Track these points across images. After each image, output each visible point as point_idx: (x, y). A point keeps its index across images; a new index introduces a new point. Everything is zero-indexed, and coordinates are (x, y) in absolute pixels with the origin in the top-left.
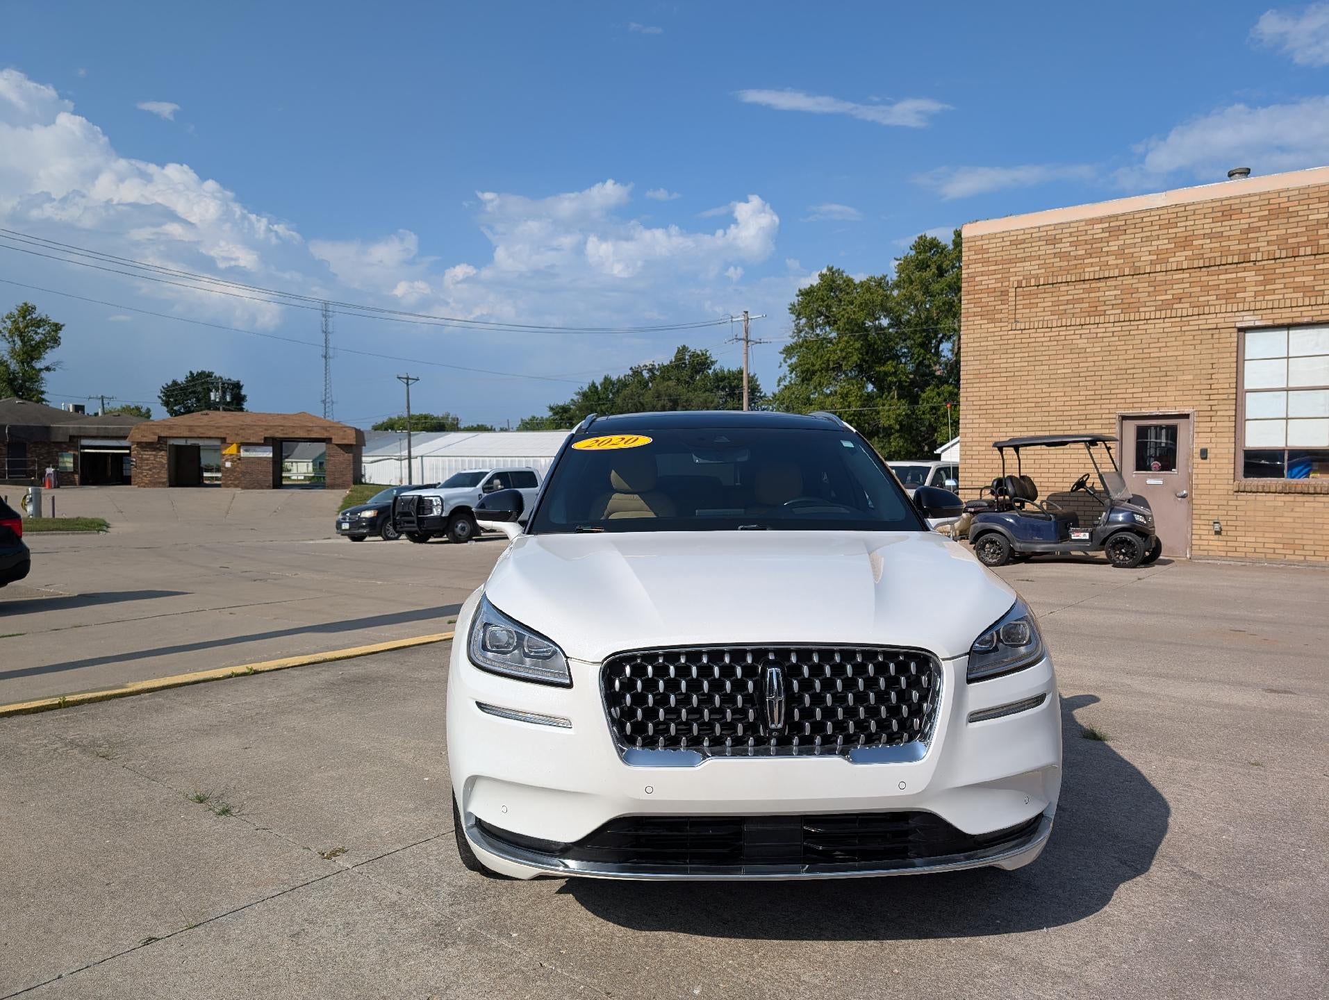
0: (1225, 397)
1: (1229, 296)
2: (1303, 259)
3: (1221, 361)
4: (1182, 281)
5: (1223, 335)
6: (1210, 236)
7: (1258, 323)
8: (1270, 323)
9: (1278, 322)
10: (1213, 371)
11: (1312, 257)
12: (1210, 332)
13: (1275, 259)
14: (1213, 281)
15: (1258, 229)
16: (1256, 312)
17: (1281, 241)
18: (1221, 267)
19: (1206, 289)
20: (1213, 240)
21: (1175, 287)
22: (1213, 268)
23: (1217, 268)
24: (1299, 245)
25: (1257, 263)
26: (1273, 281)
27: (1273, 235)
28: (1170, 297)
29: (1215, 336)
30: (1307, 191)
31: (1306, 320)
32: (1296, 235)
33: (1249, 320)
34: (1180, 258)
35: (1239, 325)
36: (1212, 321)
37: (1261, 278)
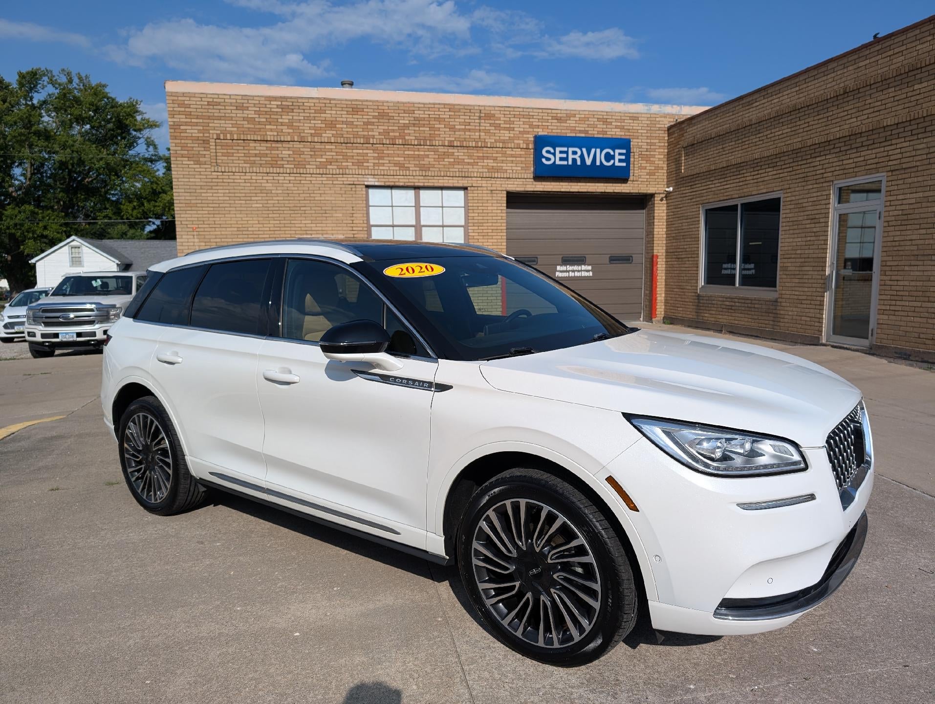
1: (359, 164)
2: (398, 146)
3: (358, 205)
4: (331, 150)
5: (358, 189)
6: (346, 123)
7: (377, 184)
8: (383, 184)
9: (386, 184)
10: (353, 212)
11: (402, 146)
12: (350, 186)
13: (383, 144)
14: (349, 152)
15: (373, 124)
16: (375, 176)
17: (386, 133)
18: (354, 145)
19: (346, 158)
20: (348, 126)
21: (327, 153)
22: (349, 145)
23: (351, 145)
24: (395, 138)
25: (374, 145)
26: (383, 158)
27: (381, 128)
28: (325, 160)
29: (354, 189)
30: (398, 105)
31: (402, 184)
32: (393, 131)
33: (371, 181)
34: (328, 135)
35: (366, 183)
36: (351, 179)
37: (376, 155)
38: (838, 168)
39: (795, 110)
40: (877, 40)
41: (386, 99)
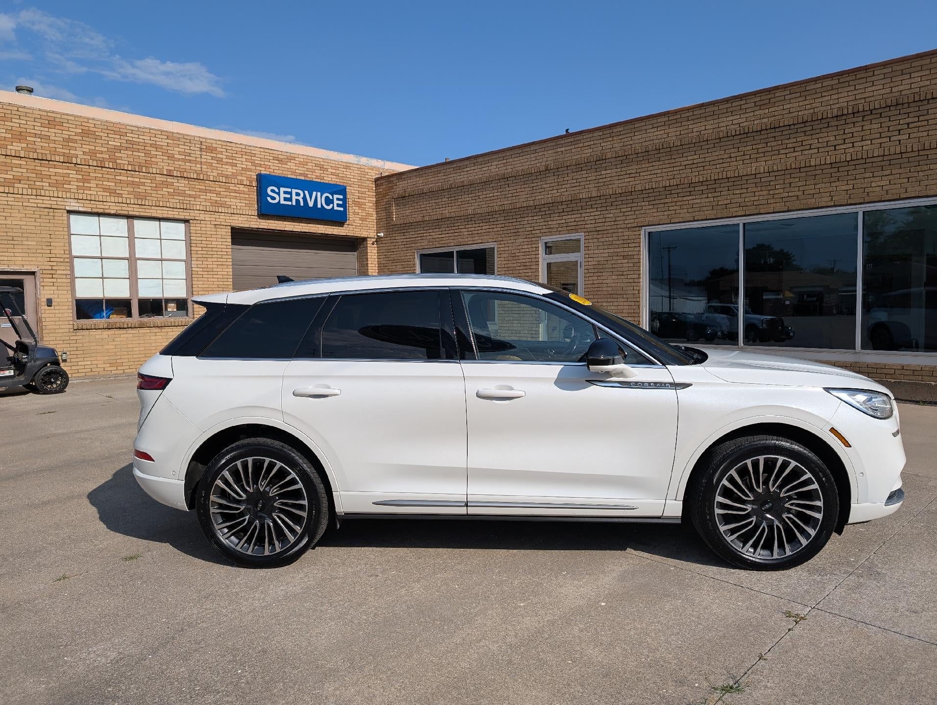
0: (62, 260)
1: (58, 185)
2: (107, 170)
3: (56, 233)
4: (20, 166)
5: (56, 214)
6: (40, 136)
7: (81, 209)
8: (89, 210)
9: (95, 210)
10: (50, 240)
11: (113, 170)
12: (46, 210)
13: (89, 166)
14: (45, 171)
15: (75, 141)
16: (79, 201)
17: (93, 153)
18: (51, 162)
19: (41, 177)
20: (43, 140)
21: (14, 169)
22: (44, 162)
23: (47, 162)
24: (103, 160)
25: (77, 166)
26: (88, 181)
27: (86, 148)
28: (11, 177)
29: (51, 214)
30: (106, 124)
31: (113, 212)
32: (102, 152)
33: (74, 206)
34: (16, 147)
35: (68, 208)
36: (47, 202)
37: (80, 177)
38: (544, 227)
39: (505, 178)
40: (568, 135)
41: (91, 116)
